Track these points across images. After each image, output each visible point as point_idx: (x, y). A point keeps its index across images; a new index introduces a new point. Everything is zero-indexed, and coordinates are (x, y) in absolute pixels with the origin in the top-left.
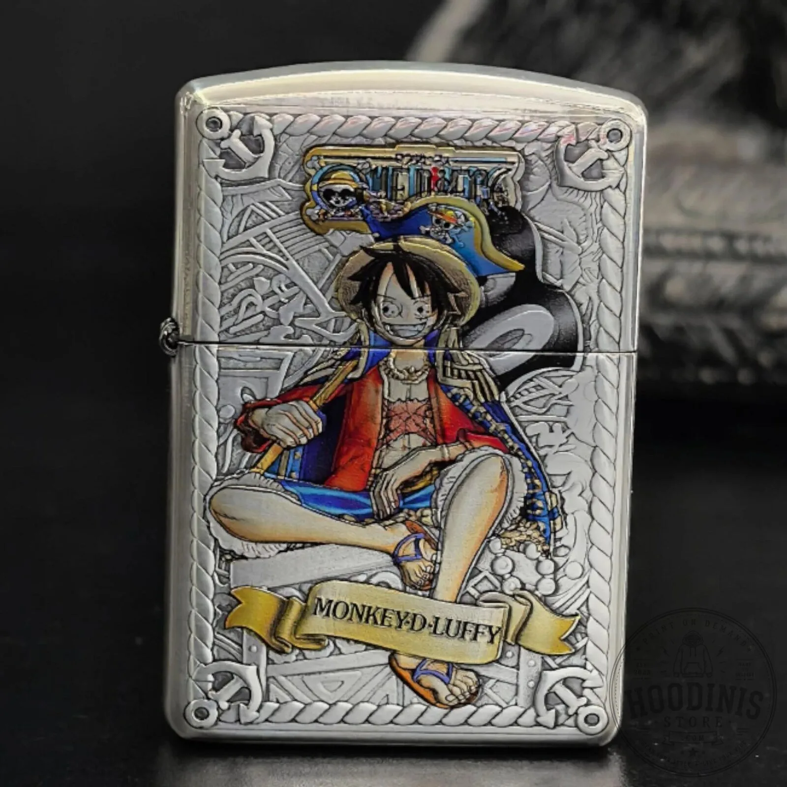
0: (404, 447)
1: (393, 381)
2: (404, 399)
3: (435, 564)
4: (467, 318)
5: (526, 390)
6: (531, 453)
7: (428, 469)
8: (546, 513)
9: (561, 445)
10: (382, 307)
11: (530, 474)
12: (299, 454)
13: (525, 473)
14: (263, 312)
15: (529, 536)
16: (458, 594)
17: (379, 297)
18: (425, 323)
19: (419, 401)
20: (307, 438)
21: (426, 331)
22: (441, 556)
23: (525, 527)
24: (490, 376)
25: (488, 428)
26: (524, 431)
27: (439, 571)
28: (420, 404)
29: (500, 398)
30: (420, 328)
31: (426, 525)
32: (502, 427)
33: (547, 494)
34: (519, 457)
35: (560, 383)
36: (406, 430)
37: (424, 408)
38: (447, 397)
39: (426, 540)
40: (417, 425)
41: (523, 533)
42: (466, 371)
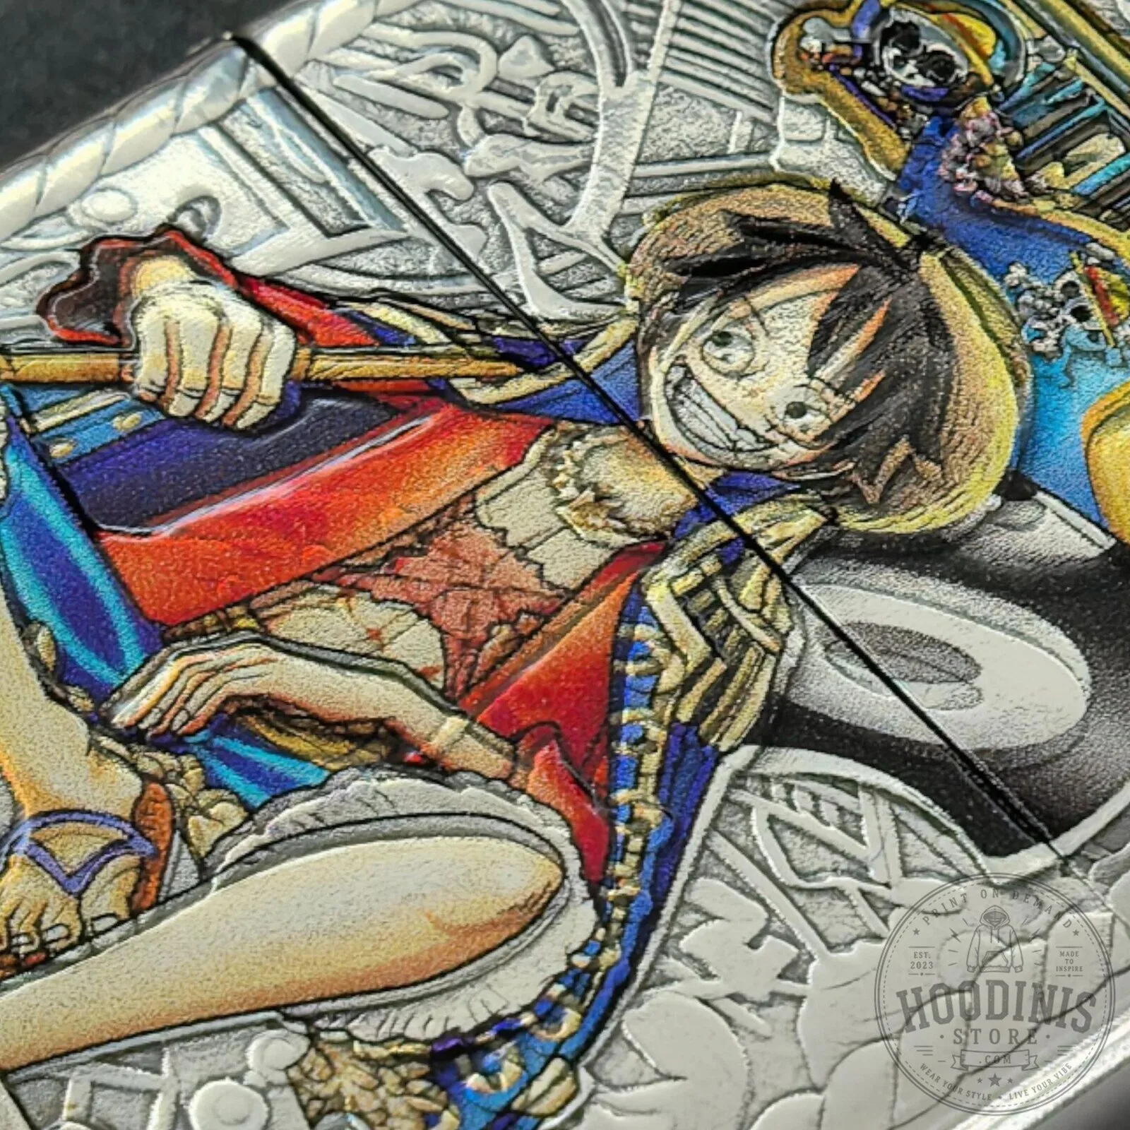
0: (375, 635)
1: (540, 478)
2: (512, 540)
3: (83, 939)
4: (880, 525)
5: (815, 797)
6: (642, 941)
7: (360, 729)
8: (498, 1104)
9: (736, 998)
10: (718, 325)
11: (574, 979)
12: (129, 422)
13: (571, 966)
14: (453, 107)
15: (383, 1110)
16: (38, 1062)
17: (739, 301)
18: (772, 444)
19: (540, 575)
20: (197, 408)
21: (749, 461)
22: (121, 939)
23: (404, 1082)
24: (772, 683)
25: (620, 708)
26: (693, 877)
27: (68, 964)
28: (533, 583)
29: (732, 750)
30: (746, 441)
31: (185, 838)
32: (651, 814)
33: (557, 1066)
34: (604, 920)
35: (914, 862)
36: (429, 604)
37: (532, 601)
38: (617, 629)
39: (141, 866)
40: (469, 618)
41: (381, 1092)
42: (731, 621)
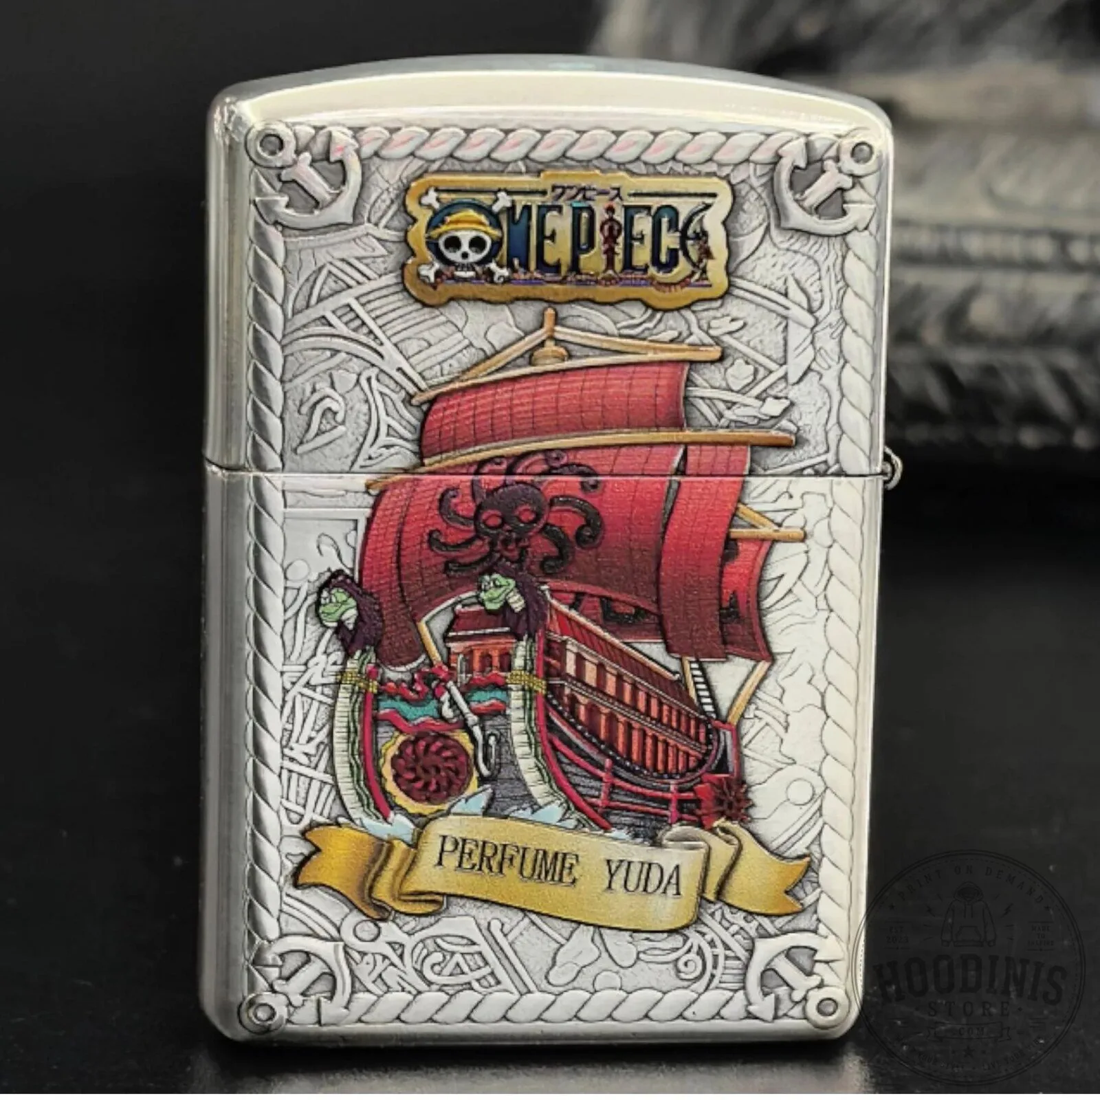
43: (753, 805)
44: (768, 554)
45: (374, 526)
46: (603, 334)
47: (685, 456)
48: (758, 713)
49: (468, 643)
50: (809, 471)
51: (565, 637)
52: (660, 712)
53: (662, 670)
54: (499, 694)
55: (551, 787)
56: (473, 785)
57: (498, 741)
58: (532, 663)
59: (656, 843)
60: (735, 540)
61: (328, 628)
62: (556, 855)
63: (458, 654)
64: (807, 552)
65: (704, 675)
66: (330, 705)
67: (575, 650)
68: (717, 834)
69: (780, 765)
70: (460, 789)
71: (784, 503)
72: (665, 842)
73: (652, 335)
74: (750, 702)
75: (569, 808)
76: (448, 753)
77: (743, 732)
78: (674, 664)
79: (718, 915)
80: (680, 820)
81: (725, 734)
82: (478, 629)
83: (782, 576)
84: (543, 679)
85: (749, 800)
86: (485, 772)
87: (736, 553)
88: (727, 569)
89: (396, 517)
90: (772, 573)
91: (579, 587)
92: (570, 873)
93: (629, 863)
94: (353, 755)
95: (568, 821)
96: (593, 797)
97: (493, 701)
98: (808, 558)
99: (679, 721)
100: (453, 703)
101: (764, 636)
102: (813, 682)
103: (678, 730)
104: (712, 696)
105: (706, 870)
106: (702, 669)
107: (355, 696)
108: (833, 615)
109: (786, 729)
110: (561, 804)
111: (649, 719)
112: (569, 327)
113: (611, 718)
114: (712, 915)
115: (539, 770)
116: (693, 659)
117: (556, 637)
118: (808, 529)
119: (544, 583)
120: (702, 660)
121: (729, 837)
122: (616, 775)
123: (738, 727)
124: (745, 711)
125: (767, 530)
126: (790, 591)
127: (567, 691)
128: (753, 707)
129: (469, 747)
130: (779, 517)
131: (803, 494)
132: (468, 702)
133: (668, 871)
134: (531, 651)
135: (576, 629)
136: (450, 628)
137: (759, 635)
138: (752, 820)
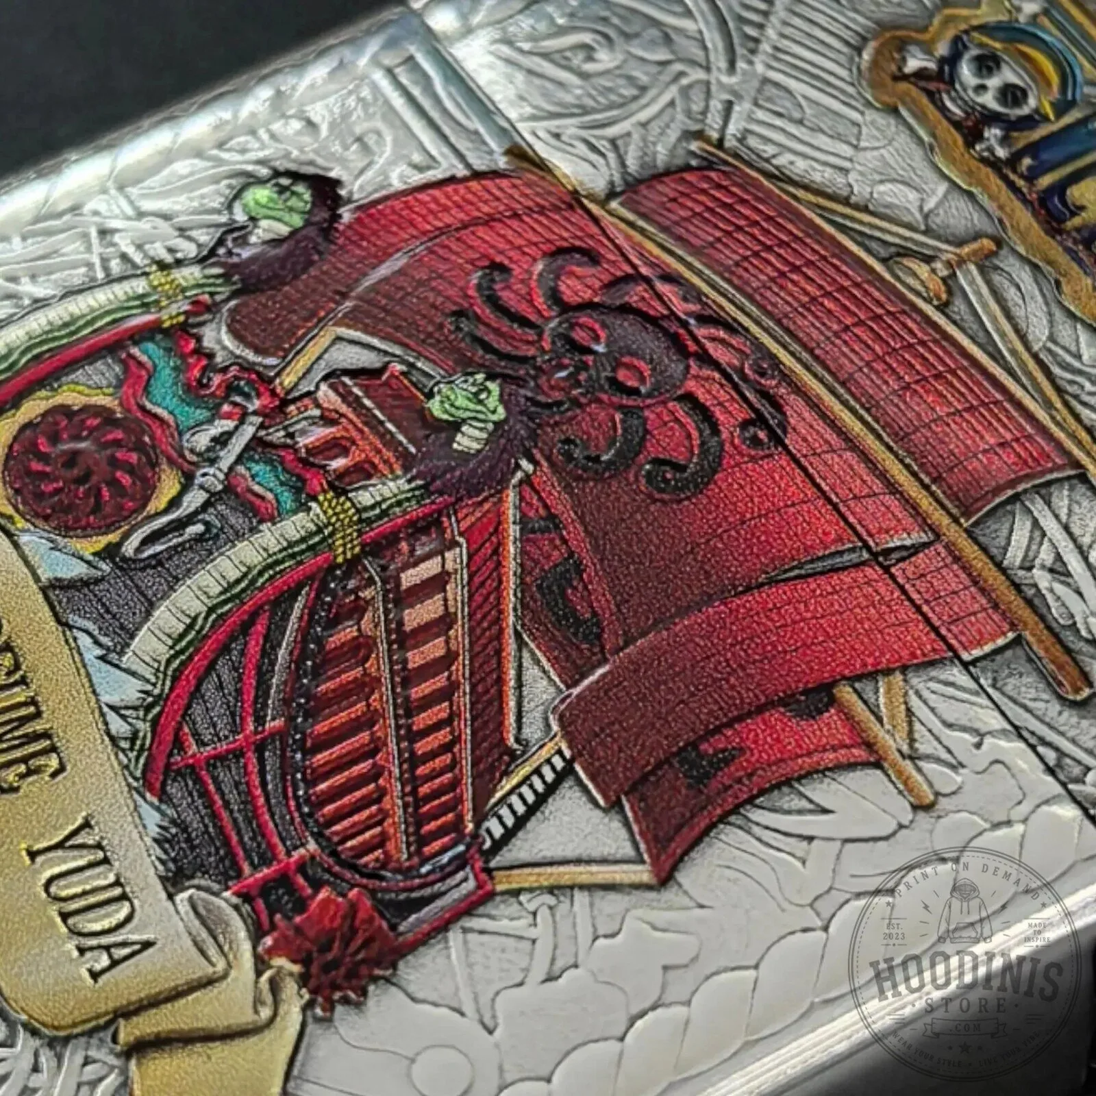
43: (358, 1005)
44: (851, 766)
45: (450, 189)
46: (1017, 330)
47: (915, 549)
48: (544, 913)
49: (344, 409)
50: (1051, 756)
51: (461, 540)
52: (432, 755)
53: (511, 719)
54: (287, 498)
55: (169, 662)
56: (90, 546)
57: (200, 538)
58: (379, 517)
59: (173, 881)
60: (833, 701)
61: (231, 213)
62: (46, 735)
63: (318, 406)
64: (901, 826)
65: (551, 789)
66: (93, 279)
67: (450, 566)
68: (259, 973)
69: (468, 1008)
70: (68, 528)
71: (961, 741)
72: (182, 897)
73: (1076, 397)
74: (551, 890)
75: (148, 709)
76: (126, 480)
77: (489, 908)
78: (532, 731)
79: (91, 1071)
80: (246, 897)
81: (465, 880)
82: (381, 409)
83: (825, 811)
84: (363, 545)
85: (364, 993)
86: (129, 548)
87: (813, 713)
88: (774, 716)
89: (486, 209)
90: (820, 791)
91: (568, 515)
92: (22, 776)
93: (106, 861)
94: (28, 349)
95: (120, 722)
96: (196, 734)
97: (270, 496)
98: (894, 834)
99: (435, 794)
100: (222, 440)
101: (697, 841)
102: (672, 974)
103: (418, 804)
104: (521, 822)
105: (176, 995)
106: (560, 777)
107: (137, 303)
108: (820, 935)
109: (550, 978)
110: (147, 693)
111: (404, 744)
112: (989, 283)
113: (366, 686)
114: (87, 1062)
115: (190, 627)
116: (568, 754)
117: (452, 526)
118: (943, 803)
119: (532, 460)
120: (578, 767)
121: (268, 998)
122: (260, 749)
123: (490, 896)
124: (531, 890)
125: (891, 741)
126: (810, 839)
127: (367, 594)
128: (550, 900)
129: (159, 501)
130: (925, 745)
131: (997, 761)
132: (239, 460)
133: (131, 934)
134: (399, 503)
135: (488, 549)
136: (354, 373)
137: (688, 834)
138: (327, 1021)
